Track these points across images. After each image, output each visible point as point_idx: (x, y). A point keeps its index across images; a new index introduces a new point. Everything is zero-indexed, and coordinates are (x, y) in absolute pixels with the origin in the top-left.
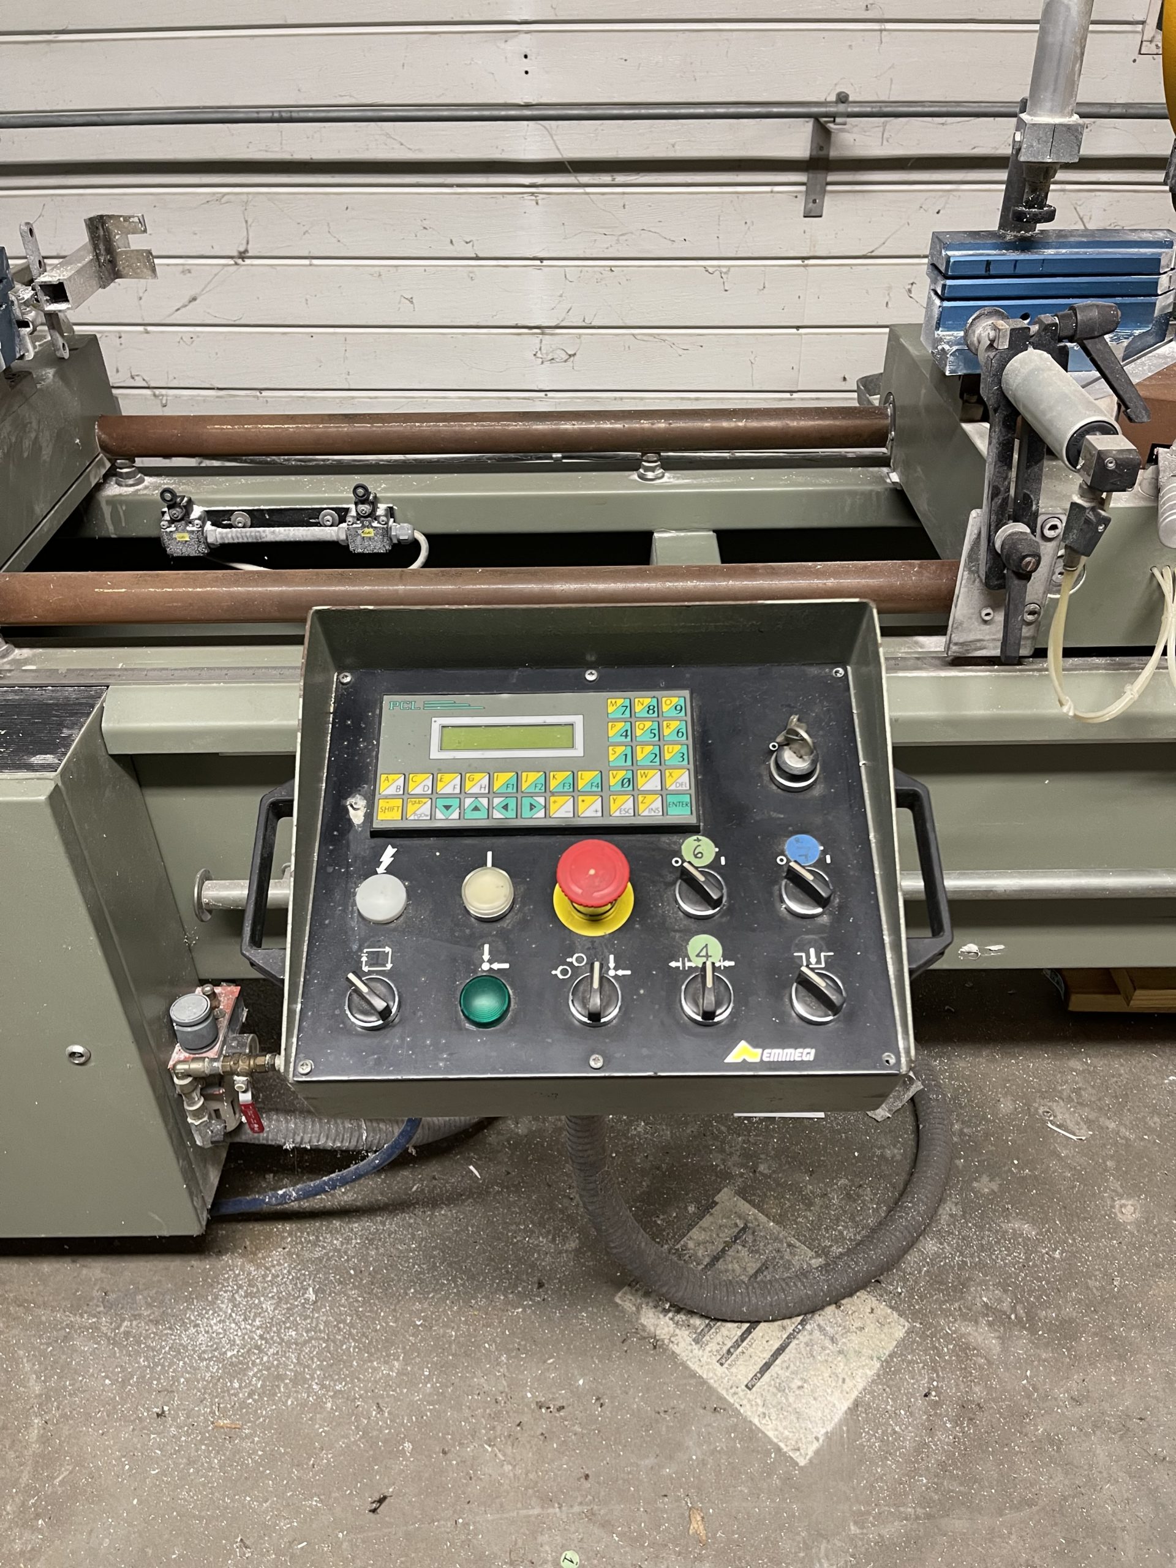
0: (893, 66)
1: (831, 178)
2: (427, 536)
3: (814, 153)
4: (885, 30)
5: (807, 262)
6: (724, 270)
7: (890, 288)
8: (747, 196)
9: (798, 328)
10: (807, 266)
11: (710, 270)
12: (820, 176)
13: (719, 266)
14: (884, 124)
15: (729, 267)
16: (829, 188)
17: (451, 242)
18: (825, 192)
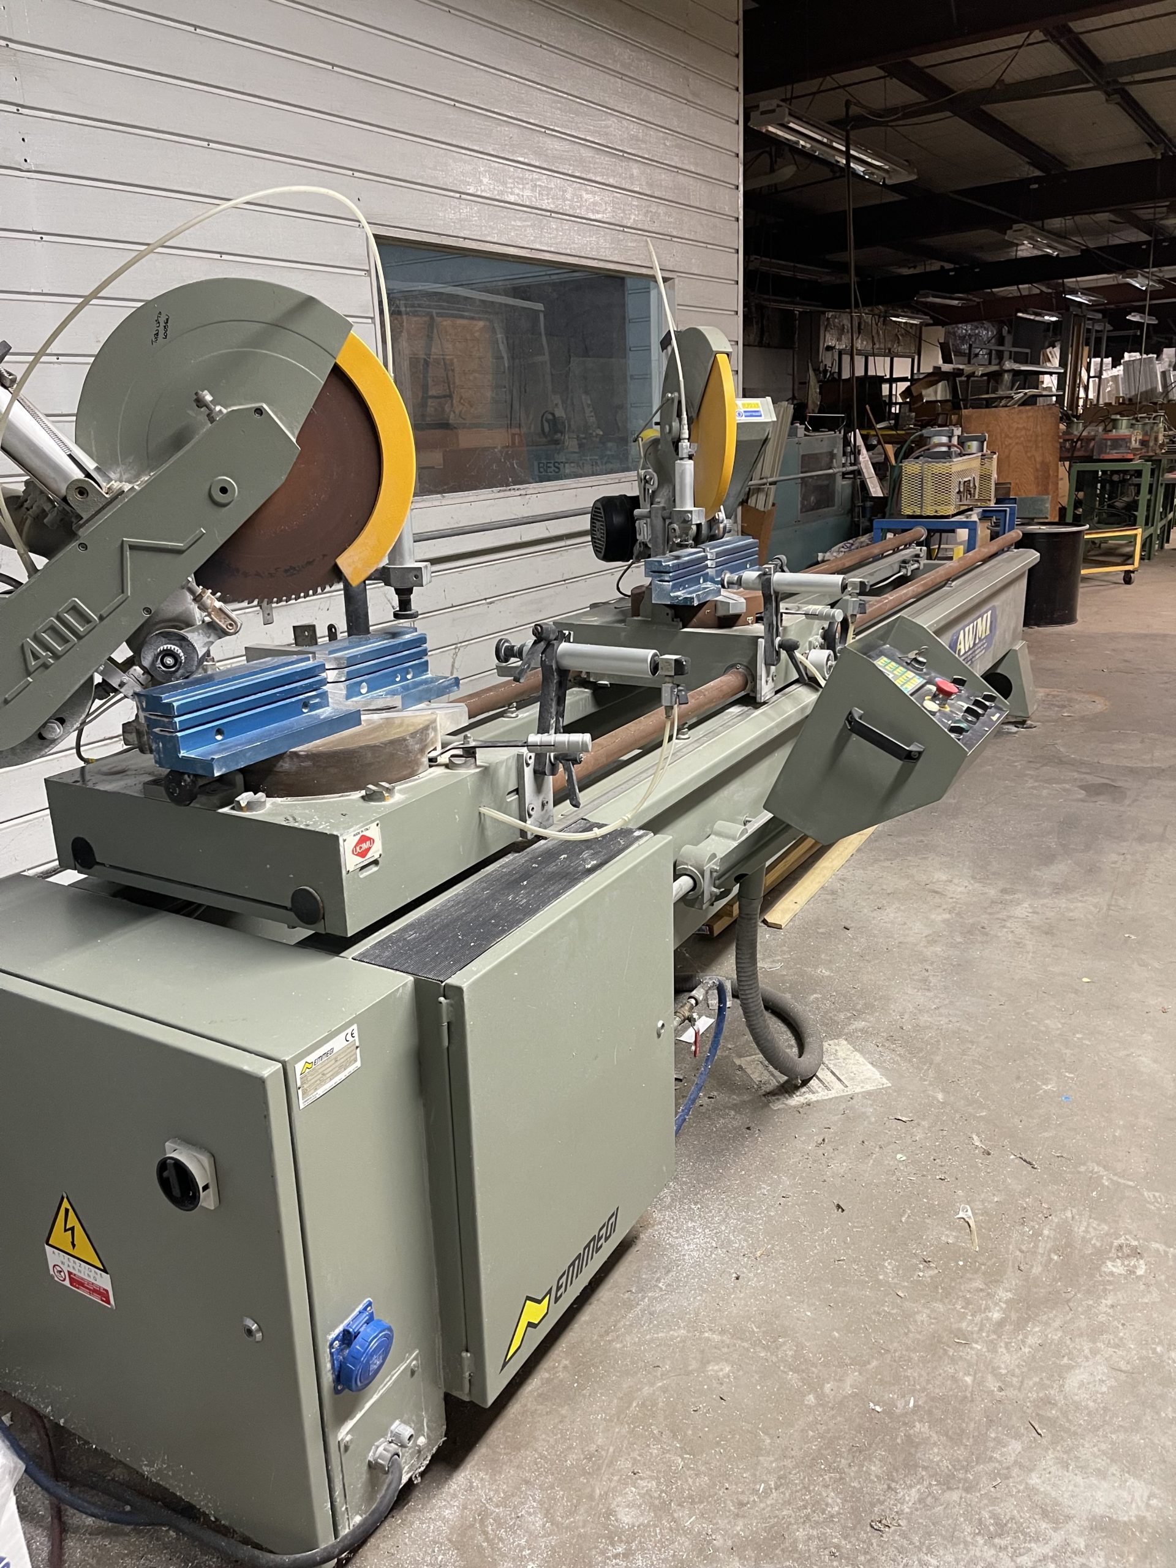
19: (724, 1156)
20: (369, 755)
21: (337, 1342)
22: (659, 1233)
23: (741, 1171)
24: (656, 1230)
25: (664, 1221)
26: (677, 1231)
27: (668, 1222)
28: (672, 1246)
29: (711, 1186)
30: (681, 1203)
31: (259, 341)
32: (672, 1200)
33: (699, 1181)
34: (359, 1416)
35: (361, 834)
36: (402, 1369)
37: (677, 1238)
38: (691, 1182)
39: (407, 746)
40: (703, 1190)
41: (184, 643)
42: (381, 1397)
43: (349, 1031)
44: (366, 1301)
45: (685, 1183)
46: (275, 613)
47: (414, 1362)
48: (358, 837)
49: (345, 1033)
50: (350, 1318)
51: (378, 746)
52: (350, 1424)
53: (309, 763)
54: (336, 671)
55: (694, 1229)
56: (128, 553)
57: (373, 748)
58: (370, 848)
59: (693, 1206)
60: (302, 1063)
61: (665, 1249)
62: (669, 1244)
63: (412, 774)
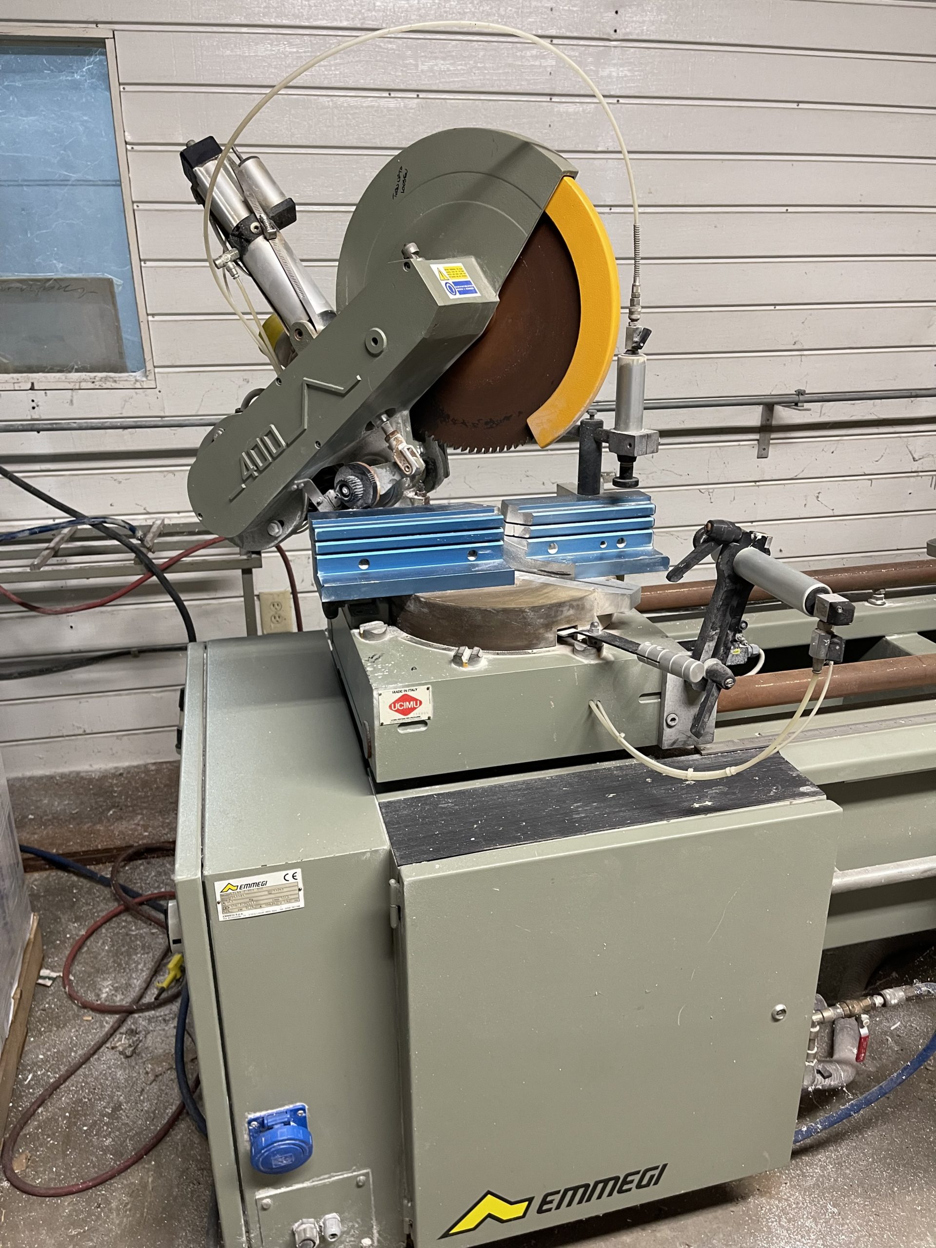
0: (807, 374)
1: (773, 436)
2: (764, 650)
3: (764, 423)
4: (804, 355)
5: (758, 483)
6: (711, 491)
7: (806, 496)
8: (726, 448)
9: (752, 522)
10: (758, 486)
11: (703, 491)
12: (767, 435)
13: (708, 489)
14: (822, 406)
15: (714, 489)
16: (771, 441)
17: (543, 484)
18: (769, 444)
19: (915, 1175)
20: (479, 618)
21: (255, 1123)
22: (770, 1209)
23: (918, 1205)
24: (769, 1204)
25: (786, 1200)
26: (789, 1221)
27: (790, 1206)
28: (770, 1231)
29: (870, 1197)
30: (822, 1195)
31: (476, 192)
32: (816, 1185)
33: (861, 1184)
34: (283, 1190)
35: (403, 693)
36: (345, 1176)
37: (782, 1227)
38: (852, 1180)
39: (524, 618)
40: (856, 1197)
41: (364, 477)
42: (313, 1187)
43: (291, 872)
44: (299, 1104)
45: (845, 1176)
46: (772, 451)
47: (361, 1177)
48: (400, 695)
49: (285, 872)
50: (275, 1111)
51: (490, 611)
52: (272, 1192)
53: (425, 610)
54: (523, 527)
55: (808, 1232)
56: (306, 391)
57: (485, 613)
58: (414, 709)
59: (829, 1206)
60: (225, 882)
61: (761, 1230)
62: (769, 1228)
63: (530, 646)
